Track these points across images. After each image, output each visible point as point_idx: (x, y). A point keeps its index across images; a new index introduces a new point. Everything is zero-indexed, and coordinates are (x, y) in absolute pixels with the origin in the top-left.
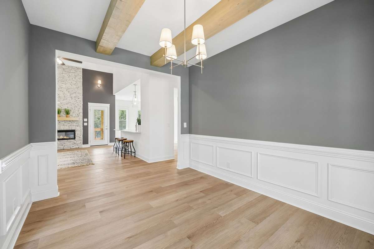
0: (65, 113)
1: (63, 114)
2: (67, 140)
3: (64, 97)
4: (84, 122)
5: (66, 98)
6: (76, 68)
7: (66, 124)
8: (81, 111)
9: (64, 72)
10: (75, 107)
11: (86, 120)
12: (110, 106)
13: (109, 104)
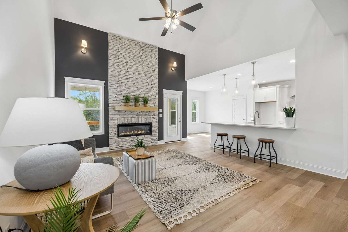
0: (142, 102)
1: (141, 103)
2: (143, 136)
3: (142, 82)
4: (159, 113)
5: (143, 83)
6: (153, 46)
7: (143, 115)
8: (157, 99)
9: (142, 51)
10: (152, 95)
11: (161, 110)
12: (183, 94)
13: (182, 92)
